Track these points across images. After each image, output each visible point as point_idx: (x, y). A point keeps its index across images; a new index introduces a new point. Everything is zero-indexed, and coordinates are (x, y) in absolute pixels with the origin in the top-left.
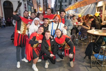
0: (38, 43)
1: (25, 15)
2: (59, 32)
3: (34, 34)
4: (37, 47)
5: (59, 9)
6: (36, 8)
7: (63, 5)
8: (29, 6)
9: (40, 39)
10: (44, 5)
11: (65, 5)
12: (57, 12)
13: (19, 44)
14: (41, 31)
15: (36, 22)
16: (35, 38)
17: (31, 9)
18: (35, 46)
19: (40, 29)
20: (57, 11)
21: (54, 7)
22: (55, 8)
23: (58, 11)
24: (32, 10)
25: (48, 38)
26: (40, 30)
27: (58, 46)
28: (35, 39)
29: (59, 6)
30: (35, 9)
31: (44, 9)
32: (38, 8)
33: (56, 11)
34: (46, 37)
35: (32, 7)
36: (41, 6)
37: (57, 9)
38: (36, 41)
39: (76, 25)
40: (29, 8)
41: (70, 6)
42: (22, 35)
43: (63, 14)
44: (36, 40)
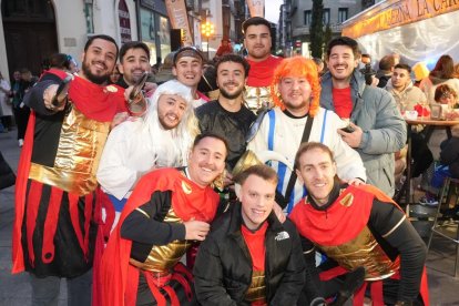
0: (182, 241)
1: (89, 61)
2: (323, 166)
3: (163, 178)
4: (171, 267)
5: (306, 30)
6: (180, 22)
7: (328, 10)
8: (146, 15)
9: (199, 215)
10: (226, 11)
11: (341, 9)
12: (295, 47)
13: (48, 255)
14: (207, 165)
15: (169, 108)
16: (162, 201)
17: (154, 28)
18: (157, 256)
19: (205, 152)
20: (295, 38)
21: (281, 21)
22: (287, 23)
23: (304, 38)
24: (160, 33)
25: (261, 219)
26: (201, 158)
27: (311, 258)
28: (166, 207)
29: (307, 12)
30: (176, 27)
31: (226, 27)
32: (196, 23)
33: (294, 41)
34: (247, 208)
35: (163, 20)
36: (210, 16)
37: (298, 31)
38: (168, 223)
39: (416, 124)
40: (147, 22)
41: (369, 12)
42: (65, 194)
43: (341, 60)
44: (171, 217)
